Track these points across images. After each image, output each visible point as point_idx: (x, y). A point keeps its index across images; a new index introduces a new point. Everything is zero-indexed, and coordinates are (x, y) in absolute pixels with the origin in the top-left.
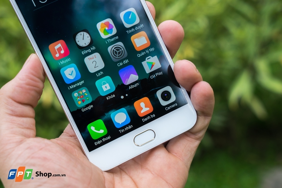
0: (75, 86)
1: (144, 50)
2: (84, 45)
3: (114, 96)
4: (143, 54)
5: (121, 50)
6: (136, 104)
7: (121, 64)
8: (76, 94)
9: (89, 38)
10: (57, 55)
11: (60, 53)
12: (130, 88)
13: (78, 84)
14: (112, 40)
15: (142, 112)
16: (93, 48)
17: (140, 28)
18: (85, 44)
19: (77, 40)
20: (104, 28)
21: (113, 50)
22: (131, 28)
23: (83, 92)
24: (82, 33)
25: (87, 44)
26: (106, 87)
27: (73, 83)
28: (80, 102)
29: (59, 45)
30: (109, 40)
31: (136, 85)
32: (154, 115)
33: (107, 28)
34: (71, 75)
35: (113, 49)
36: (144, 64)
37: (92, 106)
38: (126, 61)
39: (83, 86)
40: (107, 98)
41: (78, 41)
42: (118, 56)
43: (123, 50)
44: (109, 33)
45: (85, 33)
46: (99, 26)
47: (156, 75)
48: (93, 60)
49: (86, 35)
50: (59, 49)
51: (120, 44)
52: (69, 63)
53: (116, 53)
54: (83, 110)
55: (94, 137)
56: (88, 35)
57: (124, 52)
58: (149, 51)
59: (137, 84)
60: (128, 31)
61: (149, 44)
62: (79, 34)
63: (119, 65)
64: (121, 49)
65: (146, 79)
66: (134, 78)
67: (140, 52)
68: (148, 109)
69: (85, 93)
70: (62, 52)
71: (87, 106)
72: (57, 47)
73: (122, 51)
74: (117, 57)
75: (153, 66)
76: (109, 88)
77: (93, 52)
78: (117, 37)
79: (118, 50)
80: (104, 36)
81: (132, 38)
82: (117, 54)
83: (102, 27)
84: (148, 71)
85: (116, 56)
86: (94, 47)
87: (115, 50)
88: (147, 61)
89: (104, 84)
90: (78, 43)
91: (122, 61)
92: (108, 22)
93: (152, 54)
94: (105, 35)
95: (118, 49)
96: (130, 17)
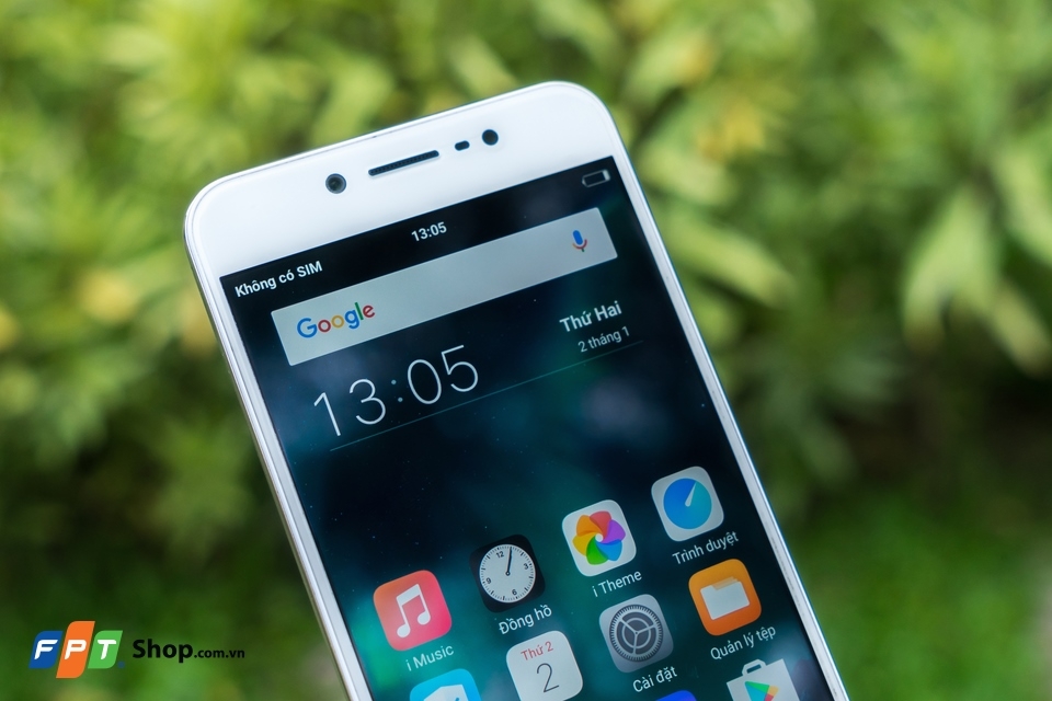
1: (736, 635)
4: (732, 648)
5: (649, 628)
7: (648, 684)
9: (532, 571)
10: (404, 631)
11: (413, 622)
14: (619, 583)
16: (542, 610)
17: (723, 546)
18: (514, 592)
19: (483, 575)
20: (588, 538)
21: (621, 625)
22: (688, 544)
24: (505, 548)
25: (522, 594)
29: (415, 591)
30: (606, 585)
33: (599, 538)
36: (736, 688)
38: (669, 674)
41: (489, 581)
42: (638, 652)
43: (655, 625)
44: (606, 557)
45: (518, 552)
46: (571, 524)
48: (539, 660)
49: (521, 558)
50: (414, 607)
51: (648, 602)
52: (445, 666)
56: (527, 559)
57: (662, 636)
58: (756, 638)
60: (679, 556)
61: (757, 613)
62: (493, 553)
63: (638, 686)
64: (651, 623)
67: (721, 641)
70: (424, 618)
72: (403, 599)
73: (653, 630)
74: (634, 655)
77: (541, 627)
78: (637, 576)
79: (637, 626)
80: (587, 567)
81: (695, 581)
82: (632, 644)
83: (581, 532)
85: (630, 650)
86: (546, 607)
87: (626, 624)
88: (746, 677)
90: (488, 588)
91: (651, 671)
92: (606, 515)
93: (766, 653)
94: (592, 561)
95: (637, 621)
96: (688, 503)
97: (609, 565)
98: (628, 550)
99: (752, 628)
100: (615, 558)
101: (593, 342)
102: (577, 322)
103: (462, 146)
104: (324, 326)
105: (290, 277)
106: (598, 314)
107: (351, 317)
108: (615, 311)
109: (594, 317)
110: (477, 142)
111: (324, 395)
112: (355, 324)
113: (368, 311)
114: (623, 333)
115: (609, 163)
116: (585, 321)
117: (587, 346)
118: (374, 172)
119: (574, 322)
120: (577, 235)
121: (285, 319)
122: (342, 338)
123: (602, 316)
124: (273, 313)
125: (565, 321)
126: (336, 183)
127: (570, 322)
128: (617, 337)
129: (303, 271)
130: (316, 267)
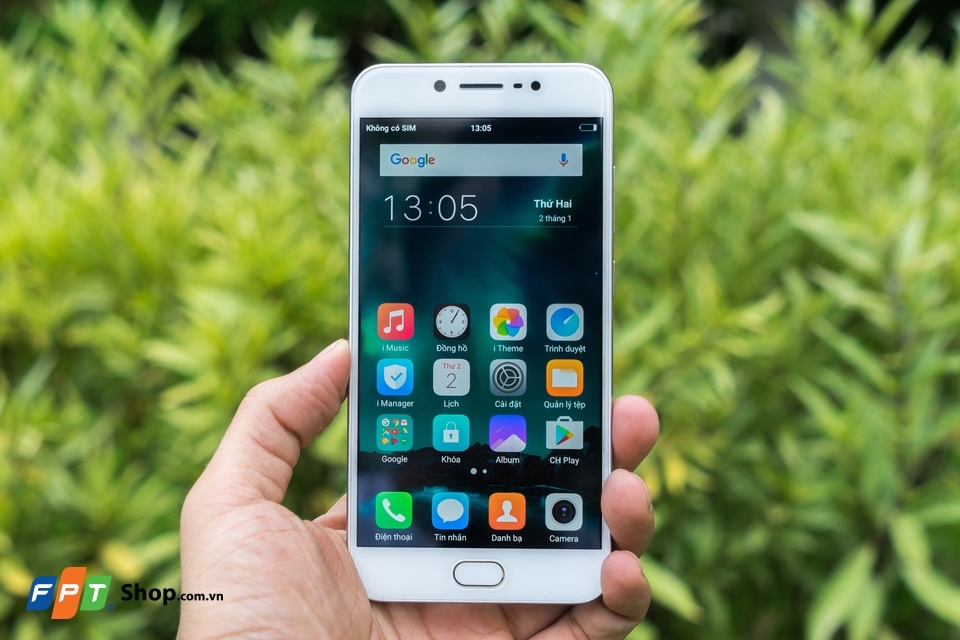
0: (391, 404)
1: (562, 399)
2: (448, 335)
3: (458, 460)
4: (557, 405)
5: (516, 377)
6: (494, 497)
7: (503, 405)
8: (385, 421)
9: (465, 326)
10: (387, 330)
11: (394, 328)
12: (498, 460)
13: (400, 404)
14: (509, 349)
15: (500, 520)
16: (463, 347)
17: (575, 351)
18: (451, 332)
19: (438, 318)
20: (503, 319)
21: (501, 370)
22: (556, 343)
23: (402, 424)
24: (456, 309)
25: (456, 335)
26: (451, 435)
27: (391, 398)
28: (386, 441)
29: (400, 313)
30: (502, 347)
31: (512, 461)
32: (520, 539)
33: (508, 322)
34: (395, 380)
35: (502, 367)
36: (551, 426)
37: (405, 460)
38: (517, 405)
39: (407, 411)
40: (443, 459)
41: (441, 322)
42: (505, 387)
43: (520, 378)
44: (508, 333)
45: (462, 313)
46: (496, 309)
47: (562, 461)
48: (451, 371)
49: (462, 316)
50: (397, 320)
51: (521, 365)
52: (402, 355)
53: (504, 377)
54: (385, 460)
55: (380, 523)
56: (465, 318)
57: (521, 384)
58: (573, 405)
59: (517, 460)
60: (549, 347)
61: (579, 392)
62: (448, 308)
63: (498, 404)
64: (518, 375)
65: (539, 458)
66: (515, 444)
67: (553, 399)
68: (514, 520)
69: (404, 427)
70: (400, 328)
71: (398, 454)
72: (393, 314)
73: (518, 380)
74: (502, 388)
75: (565, 438)
76: (456, 439)
77: (459, 355)
78: (521, 349)
79: (510, 374)
80: (495, 334)
81: (551, 363)
82: (504, 382)
83: (500, 315)
84: (551, 444)
85: (501, 385)
86: (465, 347)
87: (504, 371)
88: (558, 422)
89: (451, 427)
90: (439, 325)
91: (508, 399)
92: (517, 312)
93: (576, 415)
94: (499, 332)
95: (511, 371)
96: (565, 322)
97: (508, 338)
98: (522, 334)
99: (573, 399)
100: (512, 336)
101: (548, 218)
102: (544, 204)
103: (518, 86)
104: (405, 161)
105: (397, 129)
106: (558, 204)
107: (421, 161)
108: (568, 205)
109: (554, 205)
110: (527, 86)
111: (391, 197)
112: (422, 165)
113: (431, 161)
114: (567, 219)
115: (599, 121)
116: (548, 205)
117: (544, 219)
118: (462, 86)
119: (542, 203)
120: (564, 156)
121: (386, 150)
122: (412, 171)
123: (560, 205)
124: (382, 146)
125: (537, 201)
126: (440, 86)
127: (539, 203)
128: (563, 220)
129: (405, 128)
130: (413, 128)
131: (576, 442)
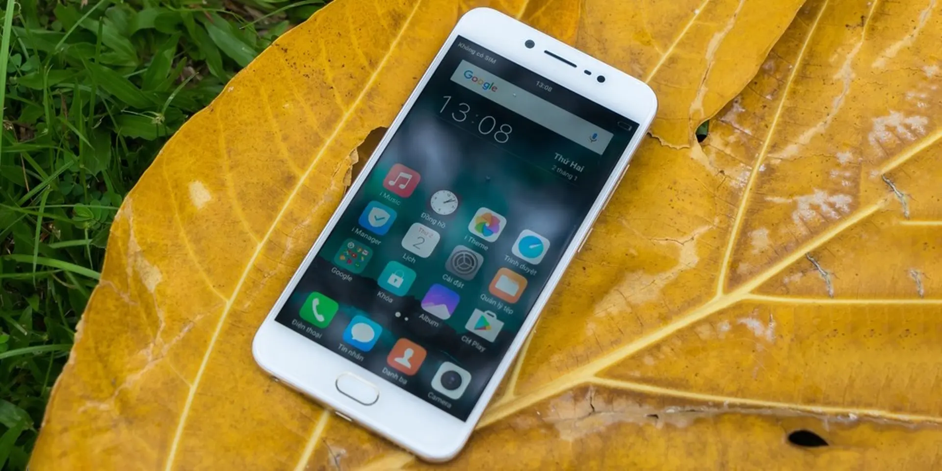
0: (363, 235)
1: (497, 299)
2: (436, 210)
3: (391, 301)
4: (491, 301)
7: (449, 280)
8: (351, 245)
9: (453, 211)
10: (392, 183)
12: (422, 316)
13: (370, 238)
14: (477, 244)
15: (397, 360)
16: (442, 224)
17: (527, 271)
18: (440, 210)
19: (436, 195)
20: (484, 221)
21: (462, 255)
22: (516, 258)
23: (363, 253)
24: (453, 195)
25: (441, 213)
26: (396, 280)
27: (365, 230)
28: (343, 258)
29: (409, 177)
30: (472, 239)
31: (432, 323)
32: (405, 382)
33: (487, 225)
34: (377, 219)
35: (464, 253)
36: (477, 314)
37: (350, 279)
38: (460, 285)
39: (374, 247)
40: (380, 294)
41: (436, 198)
42: (458, 268)
43: (473, 267)
44: (483, 232)
45: (456, 201)
46: (483, 211)
47: (472, 343)
48: (423, 235)
49: (454, 204)
50: (403, 180)
51: (480, 259)
52: (393, 206)
53: (461, 261)
54: (334, 271)
55: (303, 313)
56: (456, 206)
57: (471, 273)
58: (503, 307)
59: (437, 324)
60: (508, 258)
61: (513, 301)
62: (447, 192)
63: (445, 277)
65: (455, 331)
67: (490, 296)
68: (408, 365)
69: (363, 255)
70: (402, 187)
71: (346, 272)
72: (403, 175)
73: (471, 268)
74: (455, 268)
75: (484, 328)
76: (398, 285)
77: (436, 228)
78: (486, 248)
79: (467, 261)
80: (473, 228)
81: (504, 270)
82: (459, 264)
83: (484, 217)
84: (470, 326)
85: (456, 265)
86: (444, 224)
87: (464, 257)
88: (485, 314)
89: (399, 275)
90: (433, 200)
91: (455, 278)
92: (498, 221)
93: (501, 316)
94: (476, 228)
95: (469, 260)
96: (532, 247)
97: (481, 235)
98: (493, 238)
99: (506, 304)
100: (485, 236)
101: (559, 170)
102: (561, 160)
103: (588, 73)
104: (475, 79)
105: (482, 56)
106: (572, 164)
107: (487, 85)
108: (580, 169)
109: (569, 164)
110: (594, 76)
111: (450, 97)
112: (485, 88)
113: (494, 89)
114: (574, 178)
115: (635, 126)
116: (565, 162)
117: (556, 169)
118: (546, 52)
119: (560, 157)
120: (595, 136)
121: (464, 66)
122: (476, 88)
123: (573, 166)
124: (463, 61)
125: (558, 155)
126: (530, 44)
127: (559, 157)
128: (570, 177)
129: (487, 58)
130: (493, 61)
131: (491, 335)
